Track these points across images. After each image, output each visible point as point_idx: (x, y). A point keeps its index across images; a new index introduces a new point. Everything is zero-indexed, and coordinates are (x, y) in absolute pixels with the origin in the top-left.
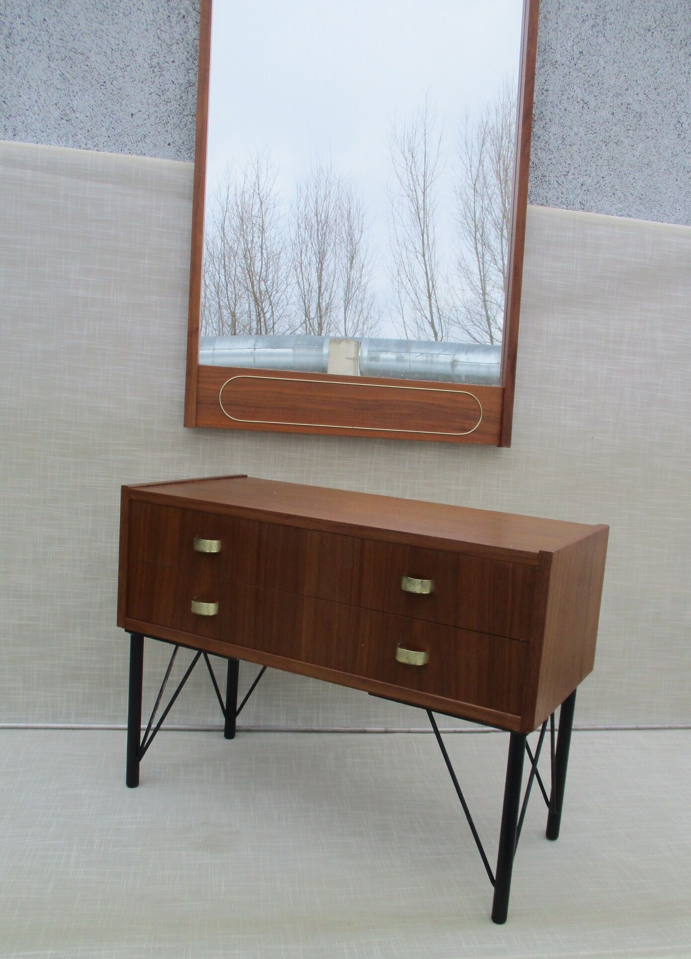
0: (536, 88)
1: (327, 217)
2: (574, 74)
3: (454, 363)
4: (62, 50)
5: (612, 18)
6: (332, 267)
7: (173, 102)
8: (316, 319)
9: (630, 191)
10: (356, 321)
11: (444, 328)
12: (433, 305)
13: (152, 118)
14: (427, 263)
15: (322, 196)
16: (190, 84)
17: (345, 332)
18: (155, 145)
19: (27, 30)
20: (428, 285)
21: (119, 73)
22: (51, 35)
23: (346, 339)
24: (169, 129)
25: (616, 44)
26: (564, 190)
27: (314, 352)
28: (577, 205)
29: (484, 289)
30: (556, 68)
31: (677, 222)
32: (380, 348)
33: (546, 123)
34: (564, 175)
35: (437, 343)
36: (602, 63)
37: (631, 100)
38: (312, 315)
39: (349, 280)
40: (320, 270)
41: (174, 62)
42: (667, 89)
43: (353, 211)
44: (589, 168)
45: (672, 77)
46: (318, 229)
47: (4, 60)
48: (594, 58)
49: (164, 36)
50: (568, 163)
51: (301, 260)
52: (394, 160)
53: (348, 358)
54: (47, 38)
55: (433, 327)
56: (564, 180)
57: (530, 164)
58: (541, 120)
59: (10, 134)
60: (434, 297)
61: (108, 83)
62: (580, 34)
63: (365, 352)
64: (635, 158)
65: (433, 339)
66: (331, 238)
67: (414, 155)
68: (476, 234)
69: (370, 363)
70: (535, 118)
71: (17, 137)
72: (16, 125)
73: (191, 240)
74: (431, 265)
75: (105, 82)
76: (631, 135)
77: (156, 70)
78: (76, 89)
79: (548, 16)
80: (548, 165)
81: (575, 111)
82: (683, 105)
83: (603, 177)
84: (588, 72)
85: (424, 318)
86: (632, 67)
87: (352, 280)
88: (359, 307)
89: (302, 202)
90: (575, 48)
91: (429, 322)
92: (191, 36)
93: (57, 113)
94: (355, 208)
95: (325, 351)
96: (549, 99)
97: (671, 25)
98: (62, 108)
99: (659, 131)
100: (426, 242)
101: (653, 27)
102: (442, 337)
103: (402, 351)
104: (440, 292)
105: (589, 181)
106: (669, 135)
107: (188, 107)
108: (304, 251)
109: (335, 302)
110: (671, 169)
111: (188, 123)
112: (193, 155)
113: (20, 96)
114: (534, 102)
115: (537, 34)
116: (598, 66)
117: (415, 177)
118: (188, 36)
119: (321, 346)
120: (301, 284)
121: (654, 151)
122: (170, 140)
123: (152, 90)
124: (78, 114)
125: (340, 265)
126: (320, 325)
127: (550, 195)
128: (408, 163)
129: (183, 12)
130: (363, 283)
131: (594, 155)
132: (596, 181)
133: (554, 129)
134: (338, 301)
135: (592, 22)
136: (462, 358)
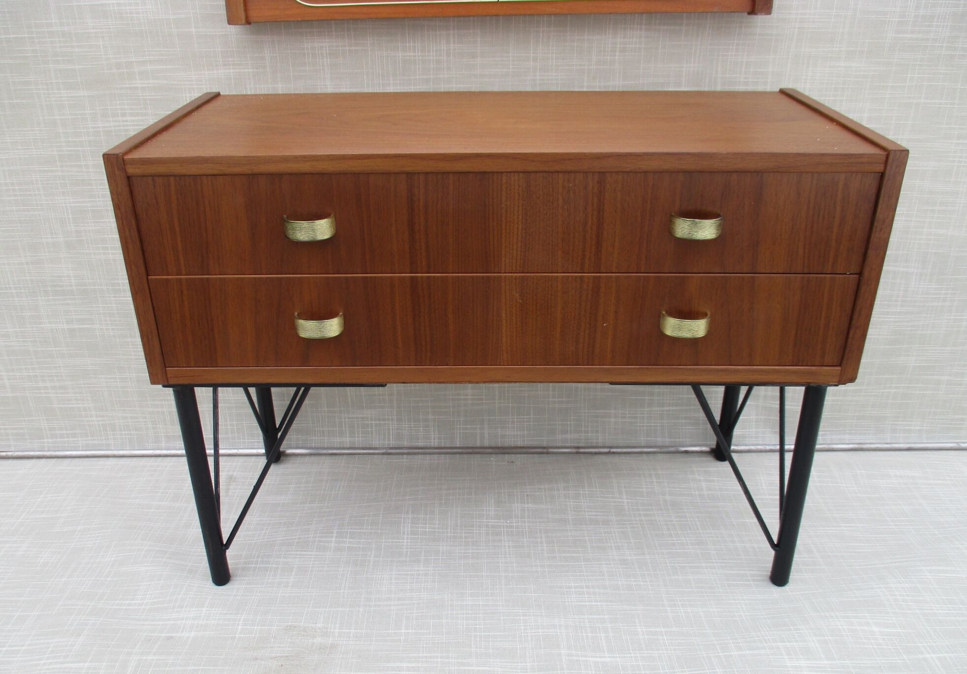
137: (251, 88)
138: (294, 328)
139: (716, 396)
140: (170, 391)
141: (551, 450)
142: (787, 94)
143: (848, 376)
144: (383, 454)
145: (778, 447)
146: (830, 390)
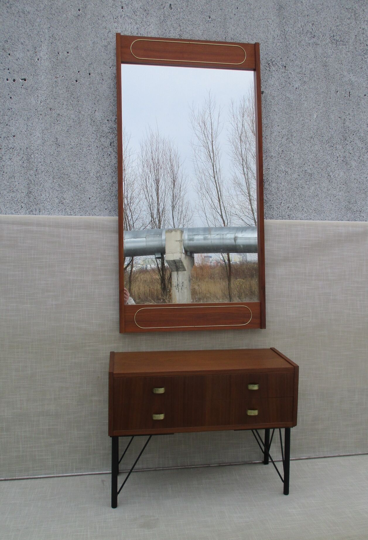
0: (264, 168)
1: (158, 160)
2: (280, 160)
3: (235, 239)
4: (59, 174)
5: (295, 135)
6: (163, 187)
7: (107, 191)
8: (157, 219)
9: (310, 207)
10: (179, 217)
11: (228, 218)
12: (221, 206)
13: (98, 199)
14: (217, 181)
15: (155, 149)
16: (114, 183)
17: (174, 224)
18: (100, 210)
19: (43, 167)
20: (218, 194)
21: (83, 181)
22: (54, 168)
23: (174, 230)
24: (106, 203)
25: (298, 146)
26: (280, 211)
27: (157, 239)
28: (287, 217)
29: (249, 193)
30: (272, 159)
31: (332, 219)
32: (194, 233)
33: (270, 183)
34: (280, 204)
35: (225, 227)
36: (292, 154)
37: (306, 168)
38: (155, 216)
39: (173, 195)
40: (157, 190)
41: (106, 174)
42: (322, 162)
43: (172, 156)
44: (291, 200)
45: (324, 157)
46: (154, 166)
47: (34, 181)
48: (288, 152)
49: (102, 164)
50: (281, 199)
51: (146, 185)
52: (194, 128)
53: (176, 241)
54: (52, 170)
55: (222, 217)
56: (280, 206)
57: (264, 201)
58: (268, 182)
59: (38, 211)
60: (221, 201)
61: (79, 186)
62: (281, 143)
63: (186, 236)
64: (311, 194)
65: (223, 225)
66: (161, 171)
67: (205, 124)
68: (243, 163)
69: (189, 242)
70: (265, 181)
71: (41, 213)
72: (40, 207)
73: (118, 250)
74: (218, 183)
75: (77, 186)
76: (308, 184)
77: (99, 178)
78: (65, 190)
79: (266, 137)
80: (272, 201)
81: (282, 176)
82: (330, 168)
83: (297, 203)
84: (286, 159)
85: (217, 213)
86: (306, 154)
87: (175, 194)
88: (180, 210)
89: (144, 153)
90: (280, 149)
91: (220, 215)
92: (113, 162)
93: (57, 201)
94: (173, 154)
95: (163, 237)
96: (270, 172)
97: (321, 135)
98: (59, 198)
99: (320, 180)
100: (215, 170)
101: (313, 136)
102: (228, 223)
103: (206, 234)
104: (224, 198)
105: (291, 206)
106: (325, 182)
107: (113, 193)
108: (147, 179)
109: (167, 208)
110: (327, 197)
111: (114, 199)
112: (117, 213)
113: (42, 195)
114: (264, 174)
115: (262, 145)
116: (291, 156)
117: (207, 136)
118: (112, 163)
119: (161, 234)
120: (148, 198)
121: (319, 189)
122: (106, 207)
123: (98, 187)
124: (66, 200)
125: (168, 187)
126: (160, 221)
127: (274, 214)
128: (202, 129)
129: (109, 153)
130: (181, 195)
131: (292, 194)
132: (294, 205)
133: (274, 185)
134: (169, 207)
135: (286, 137)
136: (240, 235)
137: (121, 350)
138: (152, 417)
139: (262, 433)
140: (111, 438)
141: (211, 465)
142: (273, 349)
143: (295, 424)
144: (153, 470)
145: (282, 460)
146: (291, 429)
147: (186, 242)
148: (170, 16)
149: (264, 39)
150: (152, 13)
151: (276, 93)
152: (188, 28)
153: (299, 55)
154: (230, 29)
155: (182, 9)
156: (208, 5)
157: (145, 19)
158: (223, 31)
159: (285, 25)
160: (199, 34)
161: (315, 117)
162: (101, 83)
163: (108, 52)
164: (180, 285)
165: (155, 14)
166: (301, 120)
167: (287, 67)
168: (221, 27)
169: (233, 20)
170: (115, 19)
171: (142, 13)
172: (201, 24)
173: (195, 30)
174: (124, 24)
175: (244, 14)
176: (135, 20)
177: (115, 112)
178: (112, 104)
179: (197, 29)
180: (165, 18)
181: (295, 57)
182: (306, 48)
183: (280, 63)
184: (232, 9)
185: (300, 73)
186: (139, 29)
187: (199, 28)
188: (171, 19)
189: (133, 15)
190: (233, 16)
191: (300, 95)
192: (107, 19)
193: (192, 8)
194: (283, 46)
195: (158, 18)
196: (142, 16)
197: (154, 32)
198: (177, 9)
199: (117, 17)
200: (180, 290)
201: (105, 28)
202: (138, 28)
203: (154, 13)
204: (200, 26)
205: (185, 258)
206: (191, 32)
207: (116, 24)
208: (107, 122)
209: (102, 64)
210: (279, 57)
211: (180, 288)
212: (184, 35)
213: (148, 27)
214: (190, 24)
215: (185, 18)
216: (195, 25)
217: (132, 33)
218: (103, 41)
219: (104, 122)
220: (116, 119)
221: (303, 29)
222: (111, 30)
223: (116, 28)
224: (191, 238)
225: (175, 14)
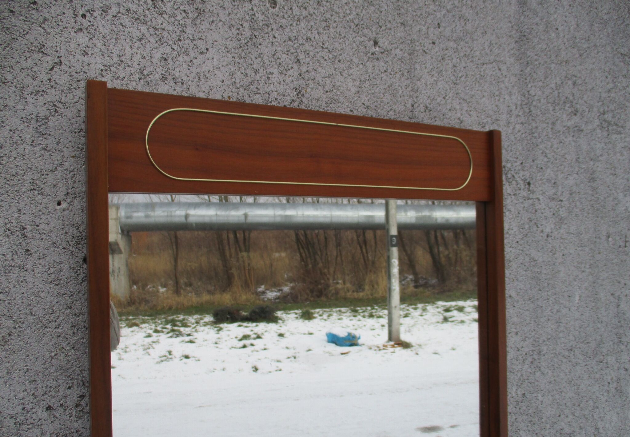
3: (187, 216)
32: (133, 210)
63: (122, 213)
69: (127, 220)
103: (148, 210)
136: (192, 212)
147: (123, 220)
148: (270, 29)
149: (491, 113)
150: (215, 11)
151: (513, 251)
152: (320, 69)
153: (552, 154)
154: (423, 81)
155: (305, 9)
156: (372, 8)
157: (189, 30)
158: (407, 86)
159: (530, 82)
160: (349, 90)
161: (577, 298)
162: (22, 268)
163: (50, 142)
164: (117, 271)
165: (223, 16)
166: (555, 311)
167: (532, 186)
168: (403, 75)
169: (428, 57)
170: (79, 18)
171: (182, 8)
172: (356, 60)
173: (339, 77)
174: (116, 39)
175: (452, 44)
176: (156, 29)
177: (78, 371)
178: (64, 345)
179: (344, 75)
180: (256, 33)
181: (546, 160)
182: (564, 138)
183: (521, 175)
184: (428, 28)
185: (553, 199)
186: (171, 63)
187: (351, 71)
188: (275, 37)
189: (148, 10)
190: (430, 46)
191: (553, 251)
192: (47, 16)
193: (333, 10)
194: (526, 132)
195: (235, 32)
196: (179, 17)
197: (220, 75)
198: (291, 9)
199: (91, 11)
200: (116, 277)
201: (41, 48)
202: (165, 56)
203: (221, 12)
204: (352, 66)
205: (122, 238)
206: (328, 82)
207: (83, 39)
208: (45, 414)
209: (24, 189)
210: (518, 160)
211: (116, 274)
212: (309, 90)
213: (201, 58)
214: (326, 58)
215: (313, 39)
216: (339, 61)
217: (145, 73)
218: (30, 99)
219: (34, 416)
220: (82, 396)
221: (559, 93)
222: (62, 59)
223: (85, 54)
224: (129, 215)
225: (283, 22)
